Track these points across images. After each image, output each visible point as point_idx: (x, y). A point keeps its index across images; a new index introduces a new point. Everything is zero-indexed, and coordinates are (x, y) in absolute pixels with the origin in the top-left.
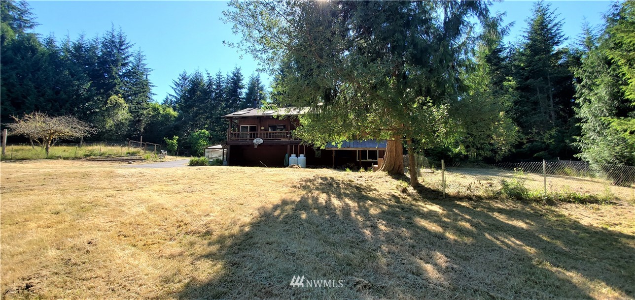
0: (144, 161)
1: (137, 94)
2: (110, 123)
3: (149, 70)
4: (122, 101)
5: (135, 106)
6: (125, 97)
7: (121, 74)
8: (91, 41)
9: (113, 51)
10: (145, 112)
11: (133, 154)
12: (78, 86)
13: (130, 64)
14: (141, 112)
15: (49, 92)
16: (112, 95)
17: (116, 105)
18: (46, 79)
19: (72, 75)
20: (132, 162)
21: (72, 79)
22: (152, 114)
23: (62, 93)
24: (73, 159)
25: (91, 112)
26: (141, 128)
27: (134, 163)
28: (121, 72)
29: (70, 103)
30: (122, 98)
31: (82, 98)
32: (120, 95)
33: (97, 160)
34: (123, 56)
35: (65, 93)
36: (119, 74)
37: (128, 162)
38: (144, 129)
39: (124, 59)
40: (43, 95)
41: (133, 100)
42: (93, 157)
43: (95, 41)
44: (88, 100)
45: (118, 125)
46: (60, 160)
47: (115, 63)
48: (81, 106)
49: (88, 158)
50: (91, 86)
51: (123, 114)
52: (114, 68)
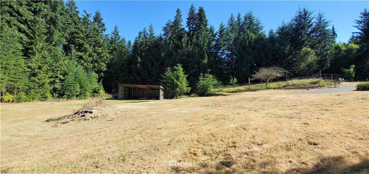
0: (319, 88)
1: (321, 41)
2: (303, 65)
3: (328, 22)
4: (309, 49)
5: (321, 51)
6: (312, 47)
7: (308, 33)
8: (289, 21)
9: (301, 21)
10: (329, 52)
11: (315, 83)
12: (284, 49)
13: (314, 24)
14: (325, 53)
15: (271, 56)
16: (303, 48)
17: (307, 53)
18: (269, 51)
19: (280, 44)
20: (310, 89)
21: (280, 46)
22: (334, 52)
23: (276, 55)
24: (278, 89)
25: (292, 61)
26: (327, 64)
27: (311, 89)
28: (308, 32)
29: (281, 59)
30: (309, 48)
31: (286, 55)
32: (307, 46)
33: (290, 89)
34: (308, 21)
35: (278, 55)
36: (307, 33)
37: (307, 89)
38: (330, 64)
39: (309, 23)
40: (268, 59)
41: (318, 46)
42: (289, 87)
43: (291, 21)
44: (289, 55)
45: (309, 65)
46: (272, 89)
47: (303, 28)
48: (286, 59)
49: (286, 88)
50: (290, 47)
51: (312, 58)
52: (303, 31)
